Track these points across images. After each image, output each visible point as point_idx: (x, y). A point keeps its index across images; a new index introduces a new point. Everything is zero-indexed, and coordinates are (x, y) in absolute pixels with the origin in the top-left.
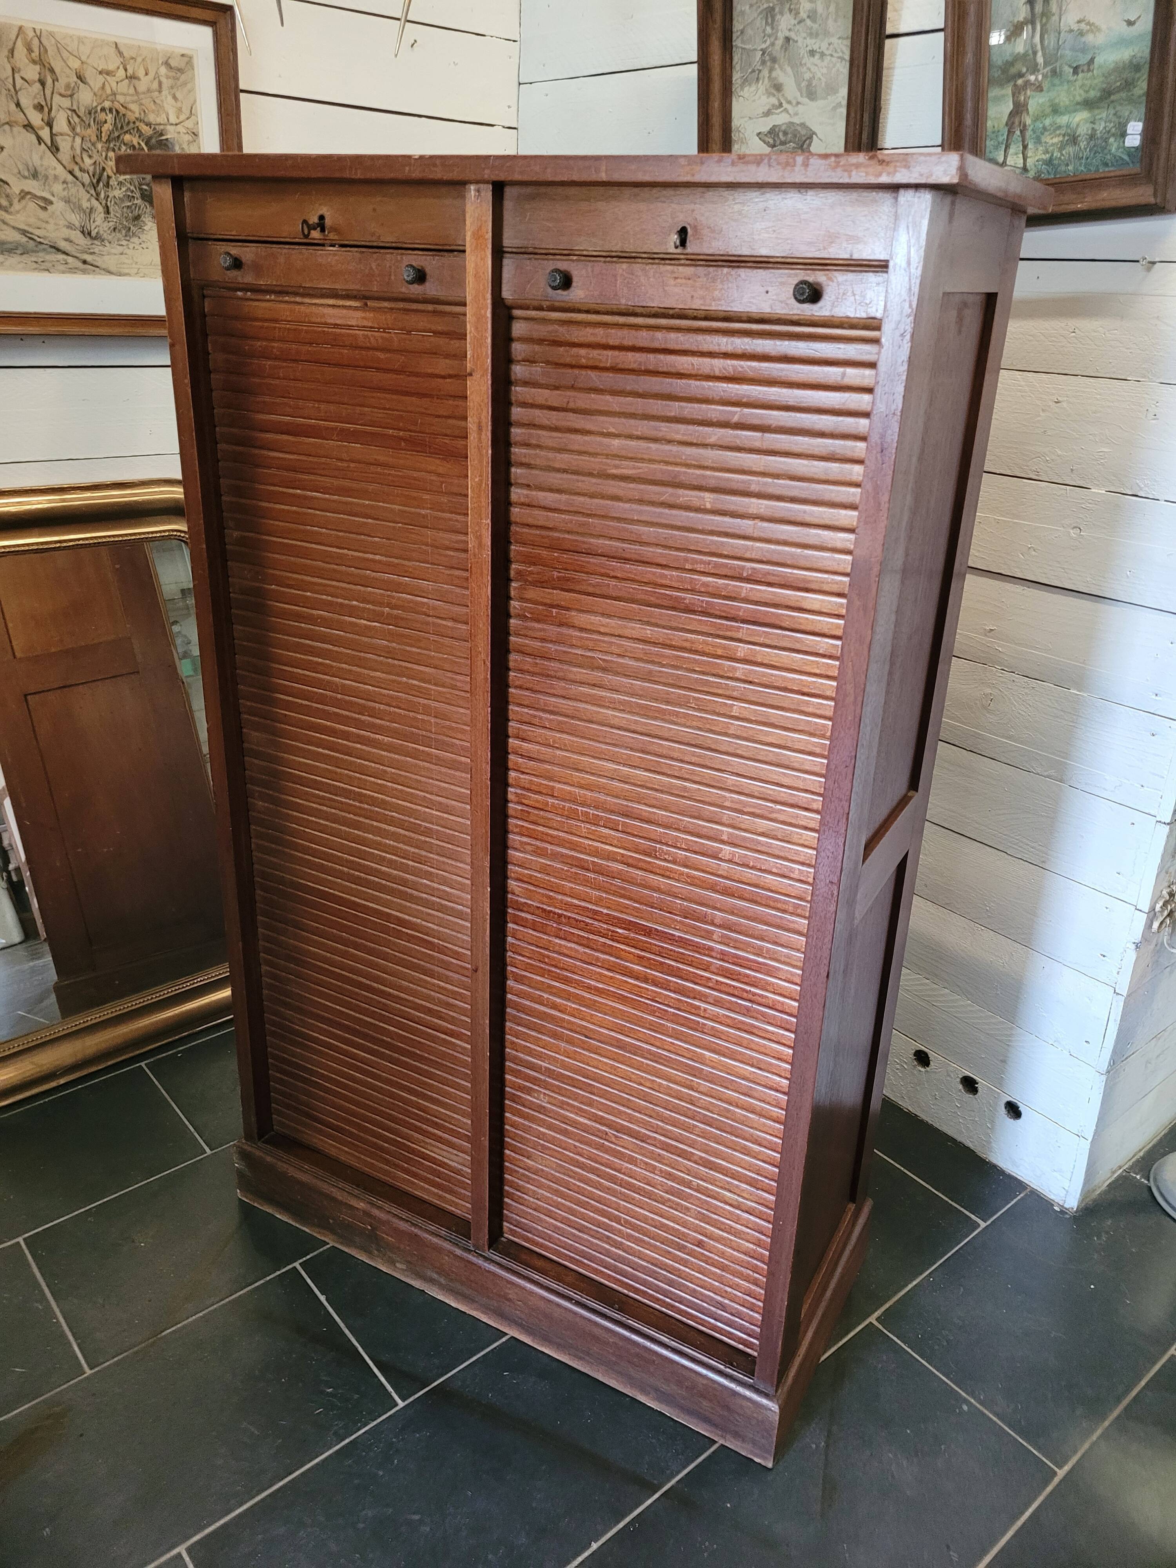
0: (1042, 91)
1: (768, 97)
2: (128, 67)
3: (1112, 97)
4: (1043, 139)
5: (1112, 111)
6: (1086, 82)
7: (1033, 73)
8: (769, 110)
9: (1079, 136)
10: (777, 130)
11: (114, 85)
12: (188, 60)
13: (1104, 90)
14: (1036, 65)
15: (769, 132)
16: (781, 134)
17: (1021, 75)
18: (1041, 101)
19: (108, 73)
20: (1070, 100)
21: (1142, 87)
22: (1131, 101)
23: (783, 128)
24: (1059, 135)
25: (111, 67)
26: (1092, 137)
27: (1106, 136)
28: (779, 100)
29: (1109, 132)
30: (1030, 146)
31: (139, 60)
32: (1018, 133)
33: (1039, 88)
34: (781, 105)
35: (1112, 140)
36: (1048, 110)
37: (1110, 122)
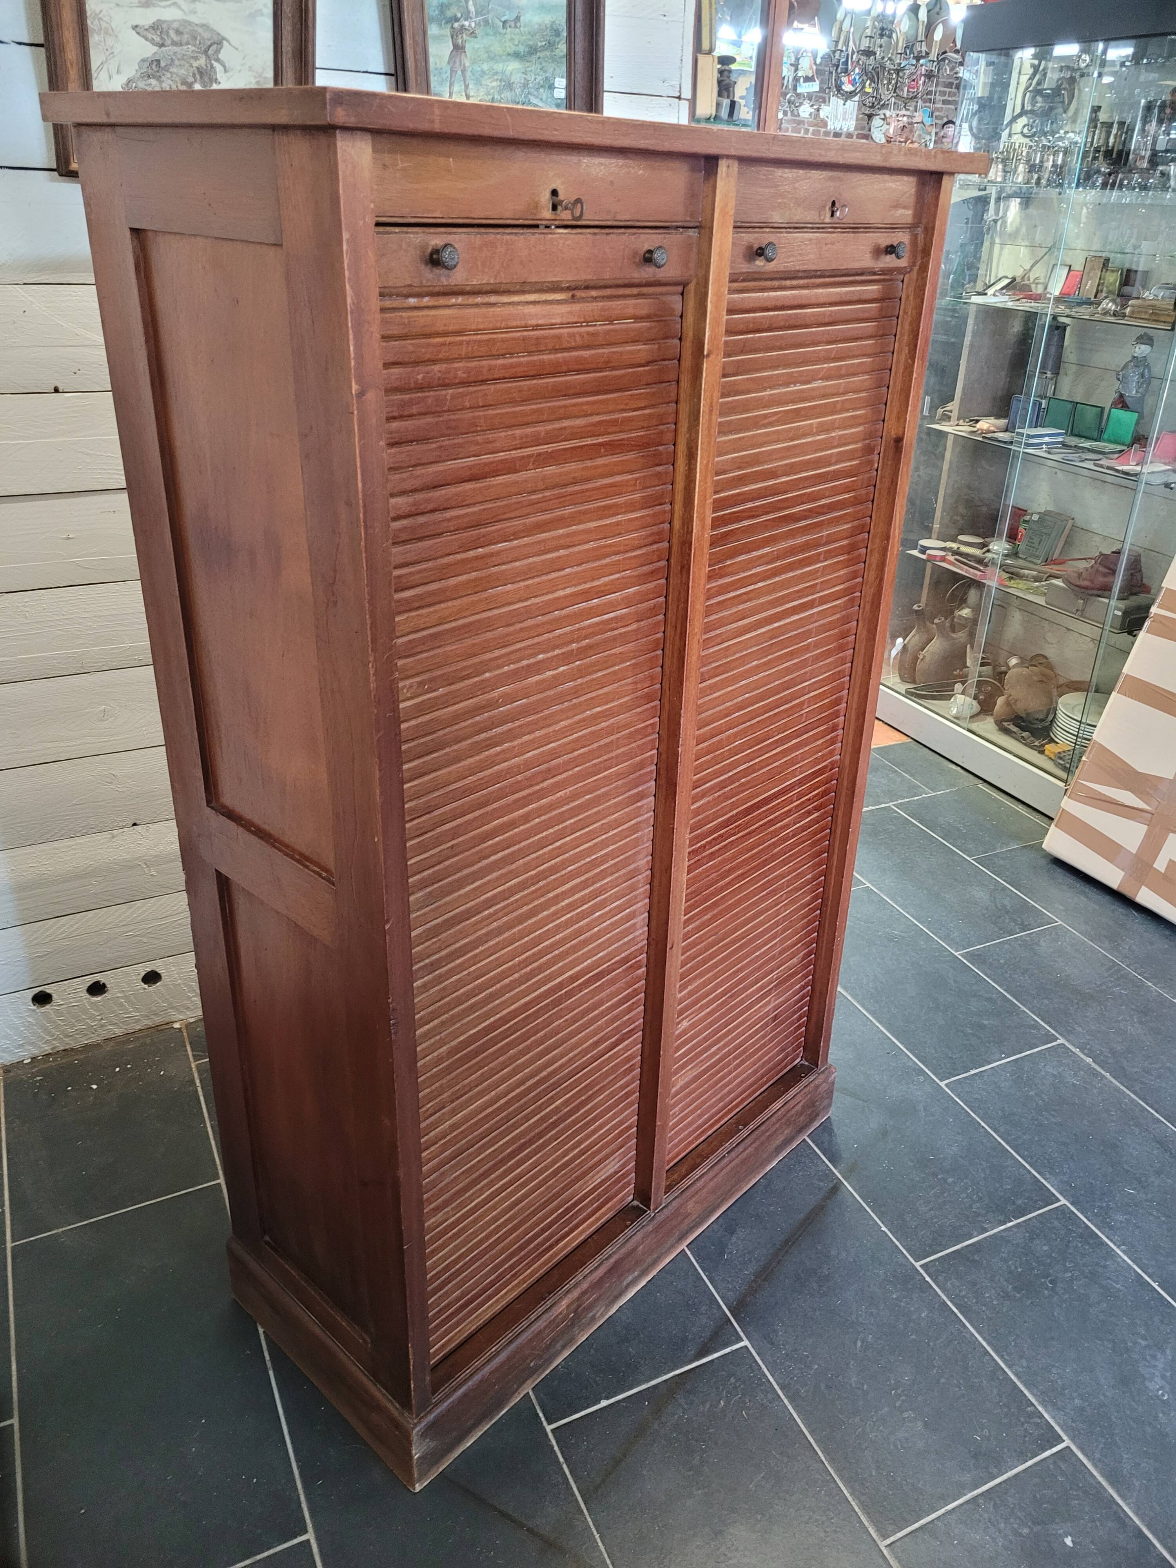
0: (476, 37)
3: (538, 54)
4: (484, 83)
5: (540, 66)
6: (514, 37)
7: (466, 20)
10: (165, 26)
13: (531, 47)
14: (469, 12)
15: (150, 27)
16: (172, 33)
17: (457, 20)
20: (503, 50)
21: (562, 48)
22: (553, 59)
23: (175, 25)
24: (497, 80)
26: (525, 85)
29: (539, 83)
30: (470, 86)
32: (459, 72)
33: (473, 34)
36: (485, 56)
37: (540, 75)
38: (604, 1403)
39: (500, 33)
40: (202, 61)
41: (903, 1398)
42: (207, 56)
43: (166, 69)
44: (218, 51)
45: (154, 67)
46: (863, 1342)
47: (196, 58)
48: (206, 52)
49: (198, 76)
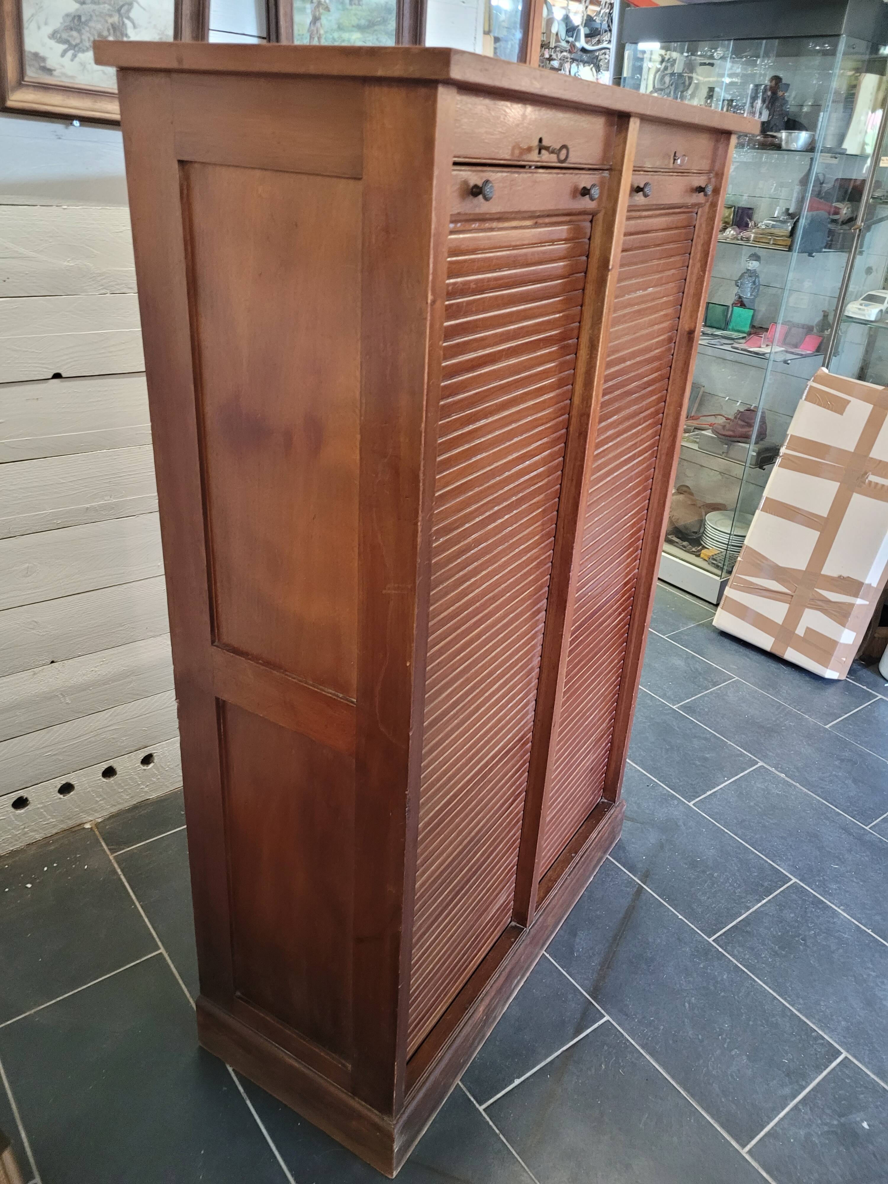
0: (329, 11)
5: (376, 37)
6: (358, 12)
18: (328, 19)
21: (393, 23)
22: (386, 32)
33: (327, 8)
38: (517, 1082)
39: (347, 9)
40: (115, 19)
41: (728, 1040)
42: (120, 15)
43: (86, 23)
44: (129, 11)
45: (76, 21)
46: (689, 1004)
47: (111, 16)
48: (119, 11)
49: (112, 31)
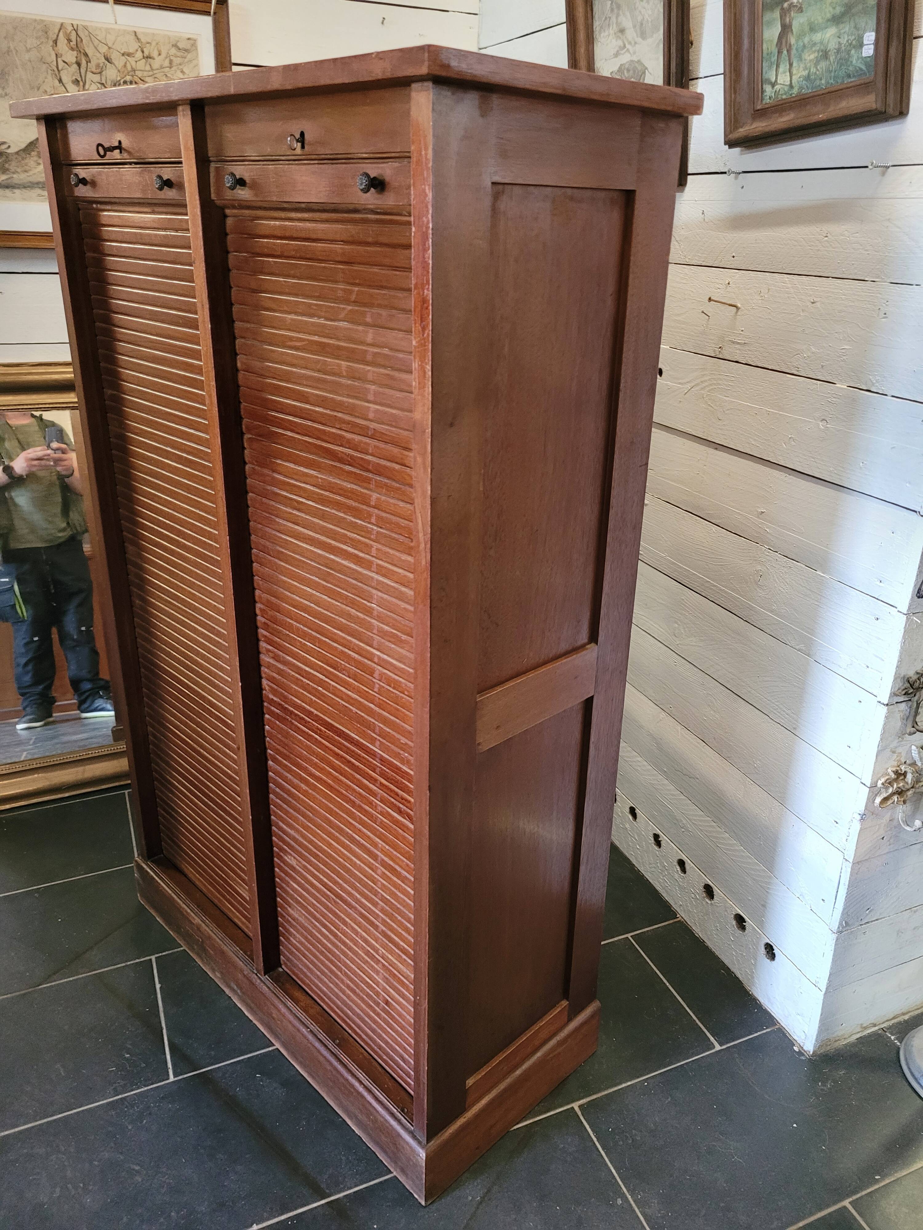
0: (802, 11)
1: (616, 40)
2: (145, 50)
3: (853, 11)
4: (803, 57)
5: (853, 24)
8: (618, 51)
9: (829, 51)
10: (623, 68)
11: (133, 64)
12: (193, 42)
13: (846, 5)
15: (618, 71)
16: (625, 72)
18: (801, 21)
19: (129, 55)
20: (822, 18)
22: (866, 12)
23: (627, 66)
24: (815, 51)
25: (131, 51)
26: (838, 51)
27: (848, 48)
28: (623, 42)
29: (850, 44)
30: (794, 64)
31: (154, 44)
32: (785, 52)
33: (800, 9)
34: (625, 46)
35: (853, 52)
36: (807, 28)
37: (852, 34)
38: (158, 986)
